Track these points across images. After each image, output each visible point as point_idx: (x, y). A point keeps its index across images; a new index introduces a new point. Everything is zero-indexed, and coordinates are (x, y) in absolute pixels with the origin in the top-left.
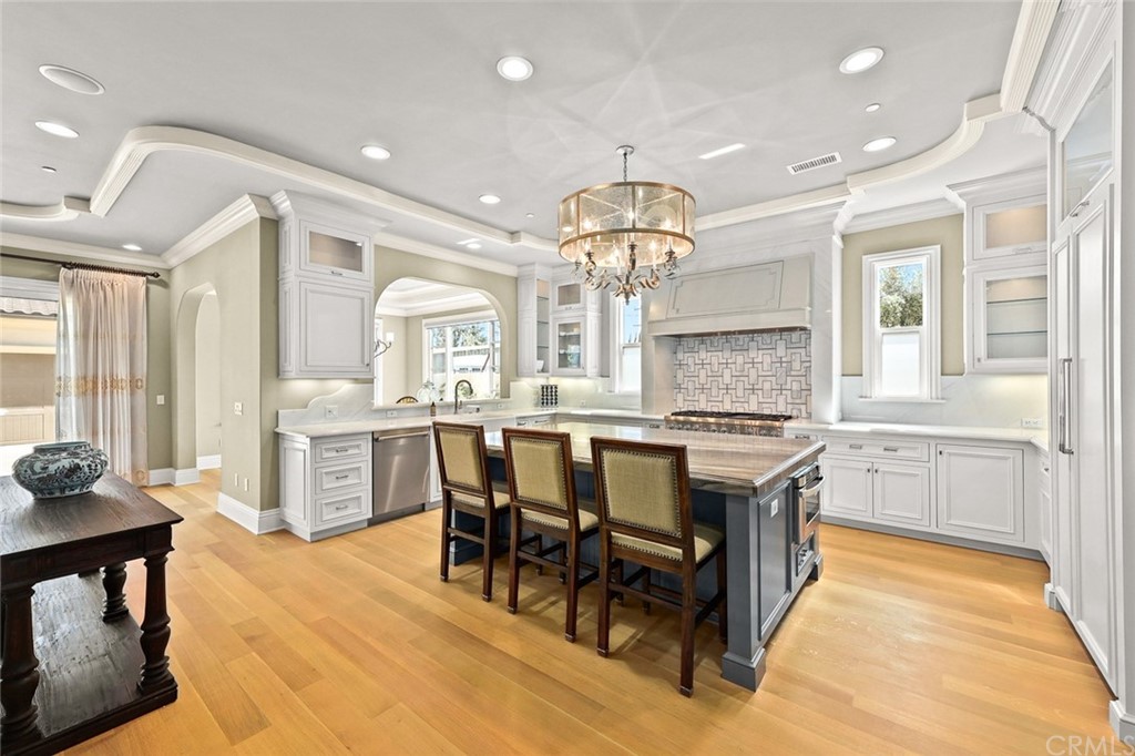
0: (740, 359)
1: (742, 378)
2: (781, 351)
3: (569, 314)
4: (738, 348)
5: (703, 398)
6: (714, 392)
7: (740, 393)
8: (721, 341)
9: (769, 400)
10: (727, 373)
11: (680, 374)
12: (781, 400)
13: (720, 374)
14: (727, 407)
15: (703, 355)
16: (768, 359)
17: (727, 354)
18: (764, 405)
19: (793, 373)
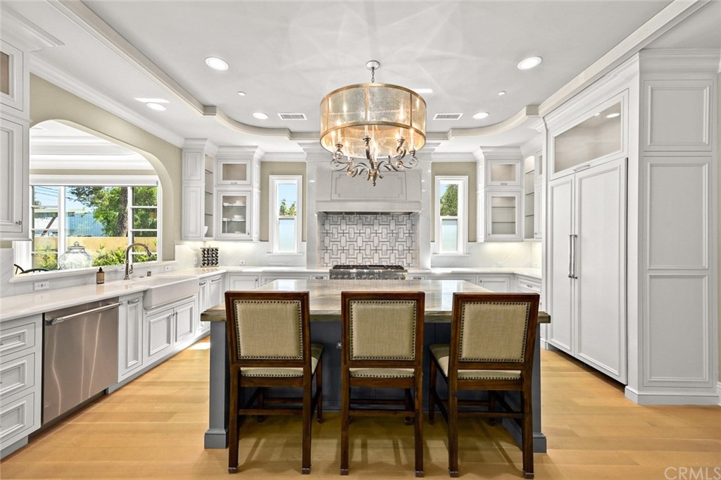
0: (368, 231)
1: (369, 243)
2: (393, 226)
3: (233, 188)
4: (367, 223)
5: (343, 256)
6: (351, 252)
7: (368, 252)
8: (356, 218)
9: (386, 257)
10: (360, 239)
11: (327, 240)
12: (392, 256)
13: (355, 240)
14: (360, 262)
15: (344, 227)
16: (385, 231)
17: (360, 227)
18: (383, 260)
19: (399, 240)
